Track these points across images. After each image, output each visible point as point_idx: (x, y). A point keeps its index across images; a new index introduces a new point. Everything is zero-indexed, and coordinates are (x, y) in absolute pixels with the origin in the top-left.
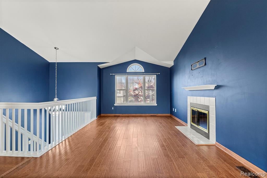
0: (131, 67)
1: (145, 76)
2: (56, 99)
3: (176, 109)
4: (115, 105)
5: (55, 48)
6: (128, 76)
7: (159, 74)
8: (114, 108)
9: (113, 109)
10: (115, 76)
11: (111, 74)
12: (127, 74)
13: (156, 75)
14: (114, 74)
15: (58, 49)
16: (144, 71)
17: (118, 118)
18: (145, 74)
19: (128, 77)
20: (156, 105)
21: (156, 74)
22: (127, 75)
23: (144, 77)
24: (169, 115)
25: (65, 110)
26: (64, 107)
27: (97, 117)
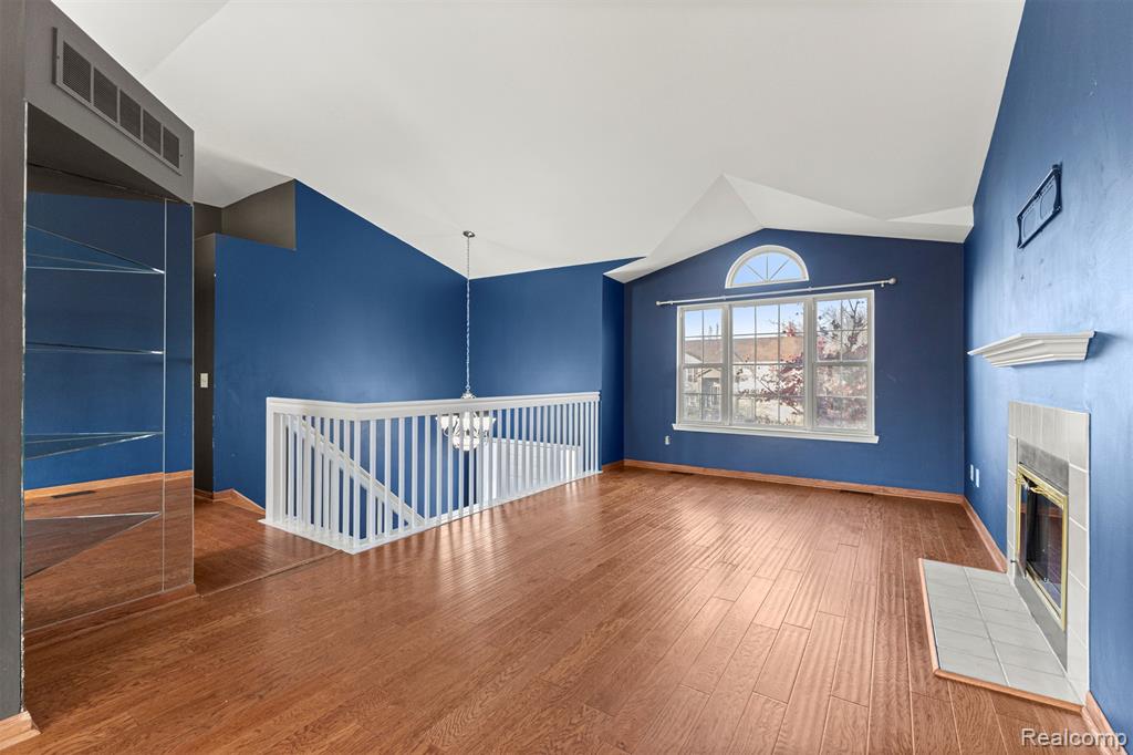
0: (747, 263)
1: (815, 300)
2: (468, 396)
3: (977, 471)
4: (676, 427)
5: (465, 234)
6: (730, 306)
7: (892, 281)
8: (670, 441)
9: (667, 443)
10: (679, 307)
11: (658, 303)
12: (724, 297)
13: (873, 291)
14: (671, 302)
15: (473, 236)
16: (808, 279)
17: (677, 480)
18: (810, 289)
19: (734, 309)
20: (875, 440)
21: (876, 287)
22: (727, 300)
23: (810, 308)
24: (958, 499)
25: (491, 434)
26: (487, 423)
27: (602, 467)
